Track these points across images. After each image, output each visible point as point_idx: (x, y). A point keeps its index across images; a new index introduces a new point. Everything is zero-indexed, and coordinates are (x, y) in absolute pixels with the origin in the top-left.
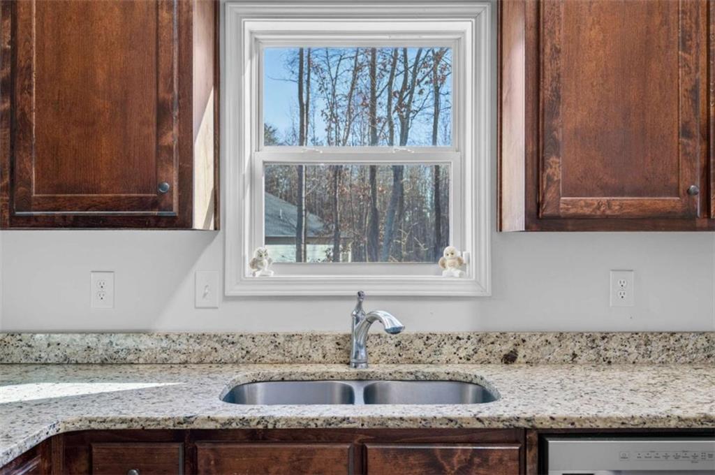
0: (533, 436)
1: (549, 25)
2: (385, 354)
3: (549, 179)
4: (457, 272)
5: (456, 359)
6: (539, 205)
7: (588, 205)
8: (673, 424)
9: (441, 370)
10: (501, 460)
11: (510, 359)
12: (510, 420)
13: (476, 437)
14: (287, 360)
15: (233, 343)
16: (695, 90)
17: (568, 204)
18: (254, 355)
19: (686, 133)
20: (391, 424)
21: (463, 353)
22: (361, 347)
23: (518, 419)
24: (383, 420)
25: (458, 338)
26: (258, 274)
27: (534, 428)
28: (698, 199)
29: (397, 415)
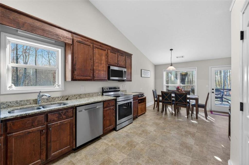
0: (74, 107)
1: (75, 54)
2: (44, 101)
3: (75, 74)
4: (58, 87)
5: (58, 100)
6: (73, 78)
7: (80, 78)
8: (91, 103)
9: (56, 102)
10: (70, 111)
11: (67, 99)
12: (72, 106)
13: (66, 109)
14: (20, 105)
15: (4, 104)
16: (92, 65)
17: (77, 78)
18: (10, 106)
19: (91, 70)
20: (53, 110)
21: (59, 99)
22: (40, 100)
23: (73, 105)
24: (51, 109)
25: (59, 97)
26: (11, 89)
27: (75, 106)
28: (92, 78)
29: (54, 108)
